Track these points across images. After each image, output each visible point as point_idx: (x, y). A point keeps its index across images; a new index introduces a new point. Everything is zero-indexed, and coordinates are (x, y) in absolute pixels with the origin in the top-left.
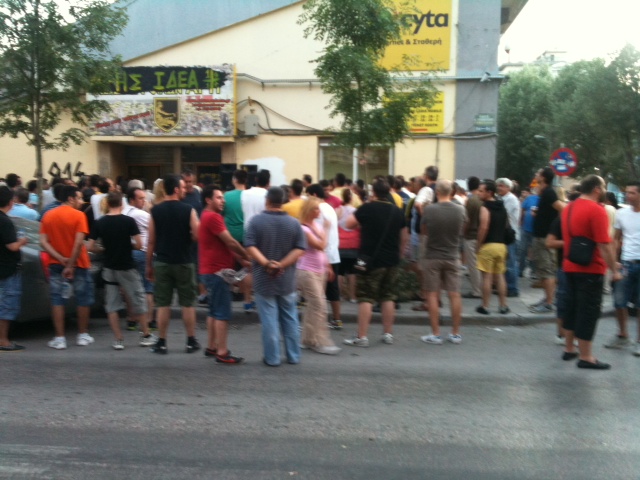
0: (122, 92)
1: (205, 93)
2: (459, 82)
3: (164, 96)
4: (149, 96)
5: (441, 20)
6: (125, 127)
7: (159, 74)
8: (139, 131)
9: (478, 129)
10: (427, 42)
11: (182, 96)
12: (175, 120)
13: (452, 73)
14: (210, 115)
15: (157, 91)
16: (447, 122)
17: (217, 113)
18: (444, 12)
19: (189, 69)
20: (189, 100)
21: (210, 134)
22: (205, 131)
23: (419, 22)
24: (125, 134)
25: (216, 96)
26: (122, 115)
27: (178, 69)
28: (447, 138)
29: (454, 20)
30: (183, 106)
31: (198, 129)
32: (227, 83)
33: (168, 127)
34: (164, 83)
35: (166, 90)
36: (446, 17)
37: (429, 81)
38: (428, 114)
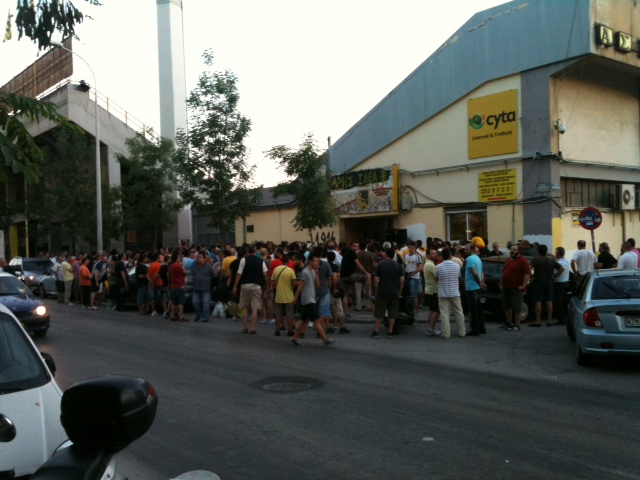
0: (345, 188)
1: (380, 184)
2: (524, 160)
3: (362, 188)
4: (355, 189)
5: (511, 117)
6: (346, 209)
7: (360, 175)
8: (351, 212)
9: (539, 195)
10: (503, 133)
11: (370, 187)
13: (519, 155)
14: (382, 198)
15: (360, 186)
16: (518, 192)
17: (386, 197)
18: (512, 110)
19: (373, 171)
20: (373, 190)
21: (383, 210)
22: (380, 209)
23: (497, 121)
24: (346, 214)
25: (385, 186)
26: (345, 202)
27: (368, 171)
28: (519, 203)
29: (519, 115)
30: (371, 193)
31: (376, 208)
32: (390, 177)
34: (362, 181)
35: (363, 185)
36: (514, 113)
37: (506, 162)
38: (506, 186)
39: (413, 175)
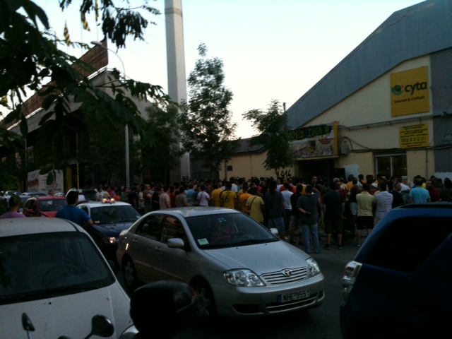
0: (298, 139)
1: (325, 136)
2: (434, 117)
3: (311, 139)
4: (306, 140)
6: (299, 154)
7: (310, 130)
8: (303, 156)
9: (446, 143)
10: (418, 98)
11: (317, 138)
12: (315, 149)
13: (431, 113)
14: (326, 146)
15: (309, 137)
16: (430, 140)
17: (329, 145)
18: (424, 81)
19: (319, 126)
20: (319, 140)
21: (327, 154)
22: (325, 154)
23: (413, 89)
24: (299, 157)
25: (328, 137)
26: (298, 149)
27: (316, 127)
28: (431, 149)
29: (430, 84)
30: (317, 143)
31: (322, 153)
32: (332, 131)
33: (312, 153)
34: (311, 134)
35: (312, 137)
37: (420, 119)
38: (421, 136)
39: (349, 129)
